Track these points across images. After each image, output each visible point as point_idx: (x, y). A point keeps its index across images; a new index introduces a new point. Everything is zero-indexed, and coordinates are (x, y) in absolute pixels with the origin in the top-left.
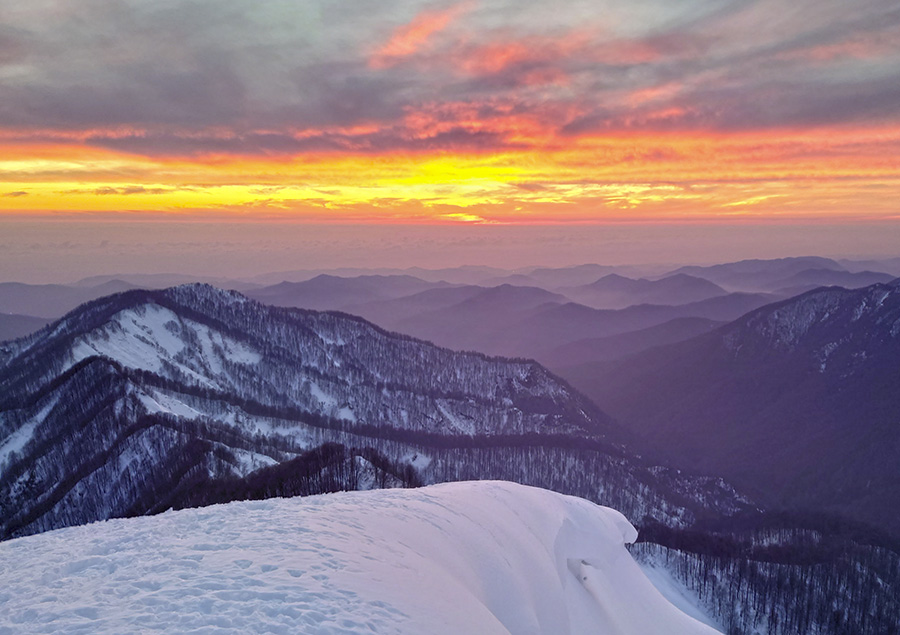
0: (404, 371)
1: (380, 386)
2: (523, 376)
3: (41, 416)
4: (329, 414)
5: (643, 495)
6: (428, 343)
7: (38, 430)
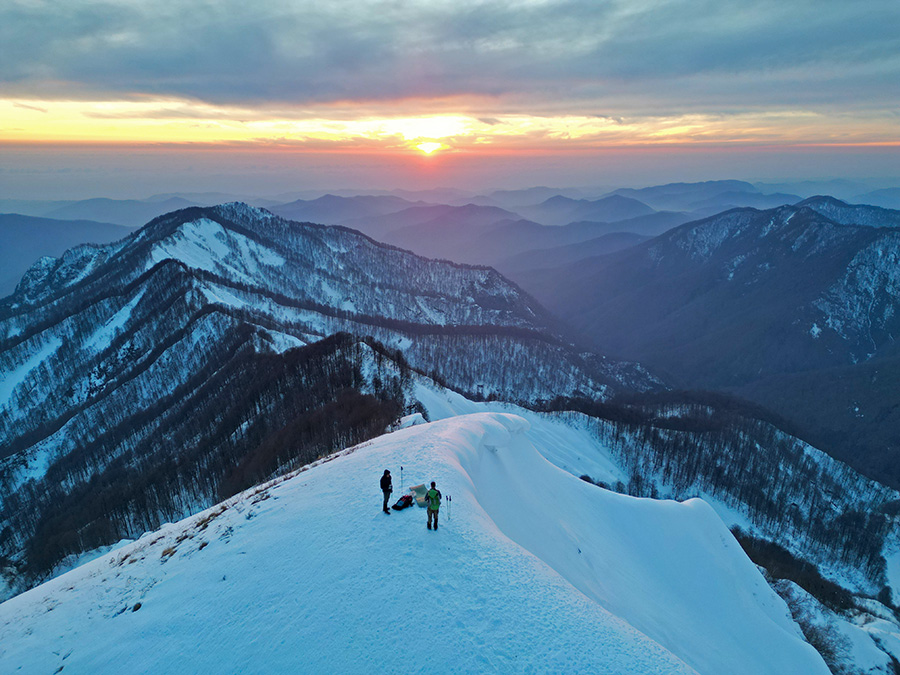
0: (391, 274)
1: (374, 285)
2: (483, 280)
3: (135, 301)
4: (336, 306)
5: (574, 374)
6: (410, 252)
7: (133, 312)
